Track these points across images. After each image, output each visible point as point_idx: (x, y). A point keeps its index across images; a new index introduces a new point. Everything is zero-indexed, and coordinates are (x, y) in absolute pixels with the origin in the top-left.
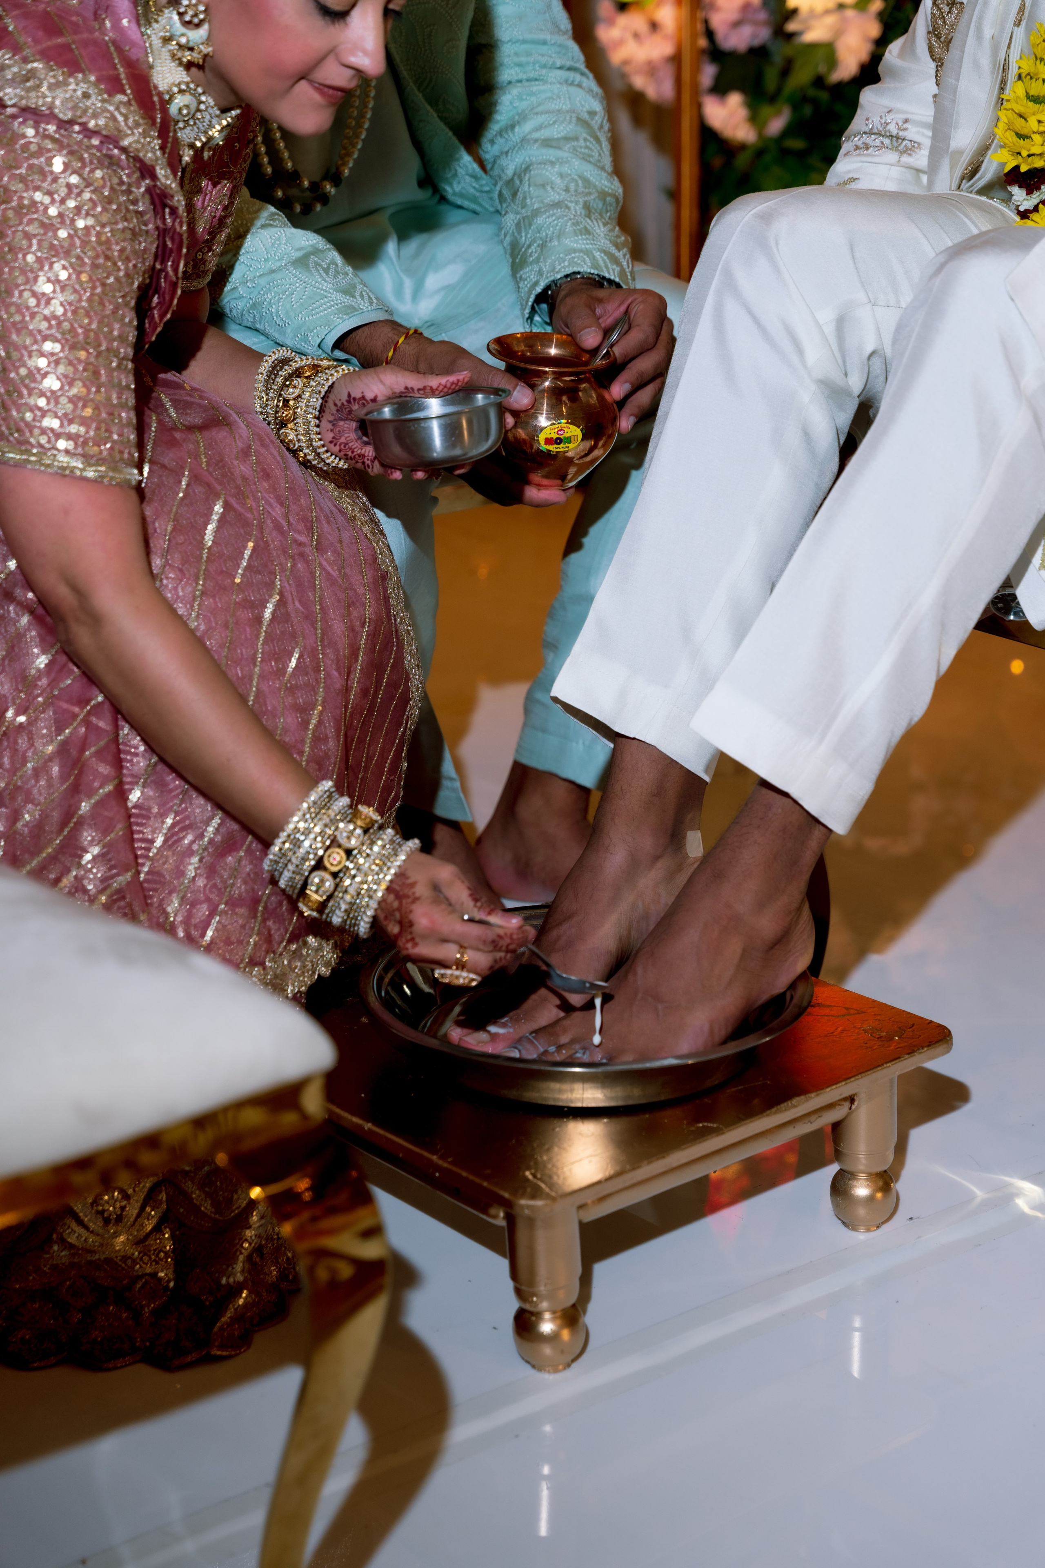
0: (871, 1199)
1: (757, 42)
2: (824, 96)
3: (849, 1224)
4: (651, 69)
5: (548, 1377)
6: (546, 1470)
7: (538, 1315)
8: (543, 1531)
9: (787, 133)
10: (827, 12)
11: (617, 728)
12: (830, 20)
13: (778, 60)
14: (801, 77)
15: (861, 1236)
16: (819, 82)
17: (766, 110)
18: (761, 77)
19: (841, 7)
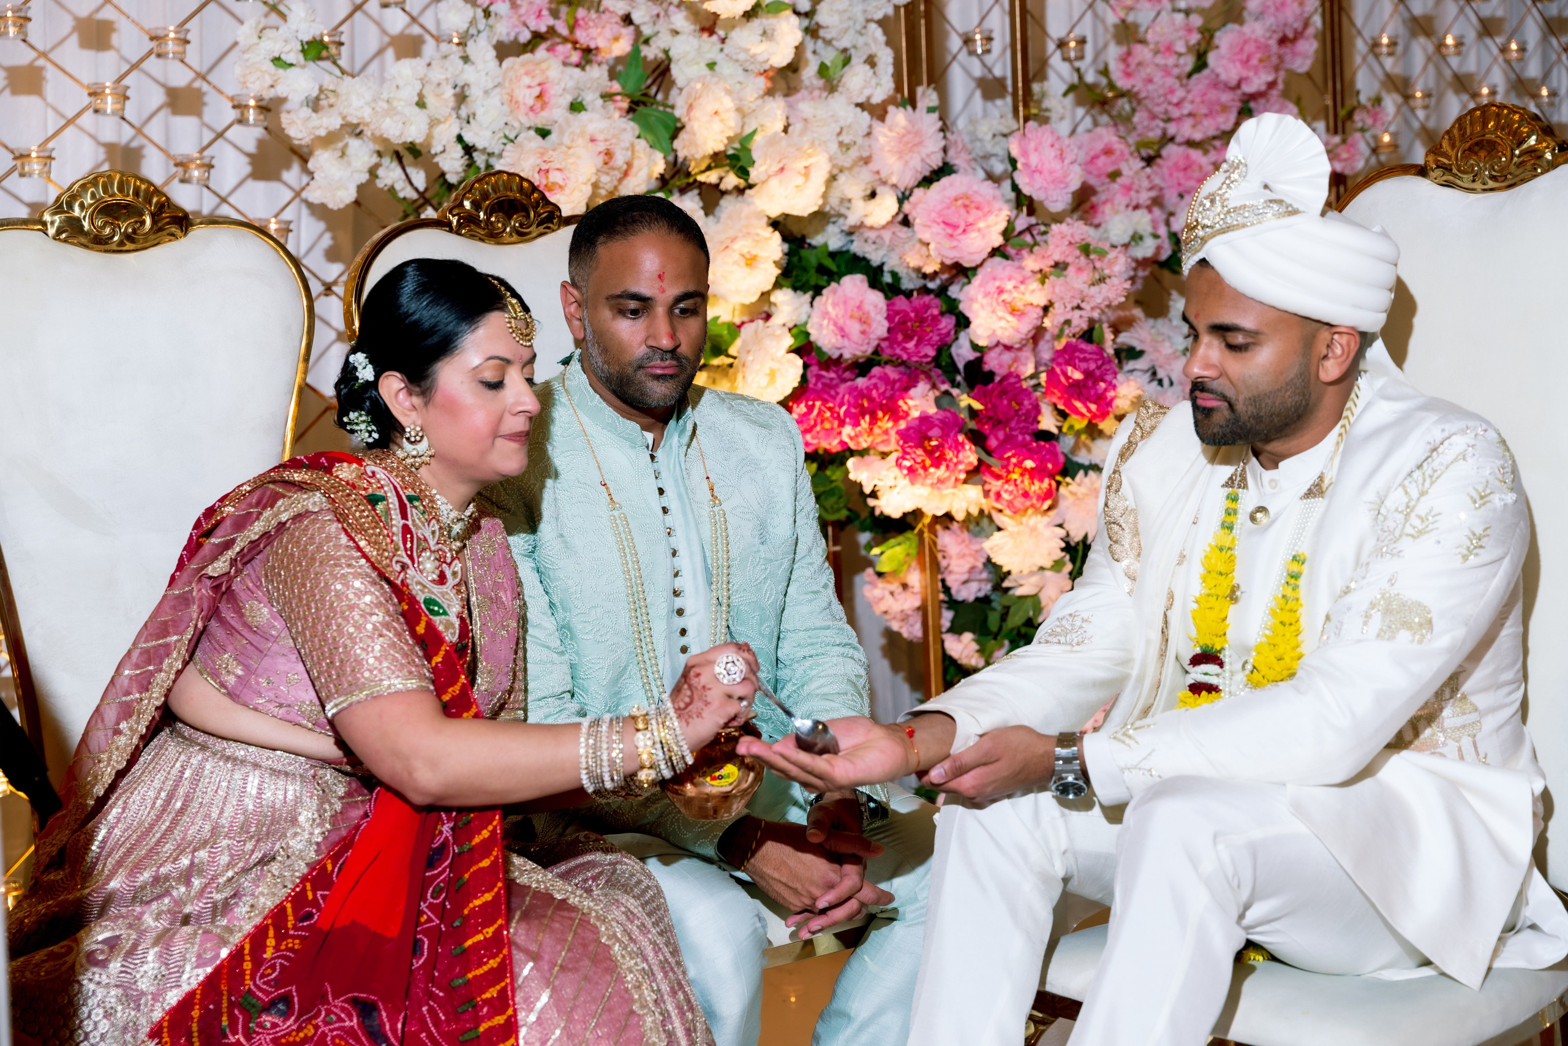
1: (981, 594)
4: (905, 618)
10: (1032, 573)
12: (1034, 579)
13: (997, 606)
14: (1015, 620)
16: (1029, 622)
17: (991, 644)
18: (985, 620)
19: (1042, 569)
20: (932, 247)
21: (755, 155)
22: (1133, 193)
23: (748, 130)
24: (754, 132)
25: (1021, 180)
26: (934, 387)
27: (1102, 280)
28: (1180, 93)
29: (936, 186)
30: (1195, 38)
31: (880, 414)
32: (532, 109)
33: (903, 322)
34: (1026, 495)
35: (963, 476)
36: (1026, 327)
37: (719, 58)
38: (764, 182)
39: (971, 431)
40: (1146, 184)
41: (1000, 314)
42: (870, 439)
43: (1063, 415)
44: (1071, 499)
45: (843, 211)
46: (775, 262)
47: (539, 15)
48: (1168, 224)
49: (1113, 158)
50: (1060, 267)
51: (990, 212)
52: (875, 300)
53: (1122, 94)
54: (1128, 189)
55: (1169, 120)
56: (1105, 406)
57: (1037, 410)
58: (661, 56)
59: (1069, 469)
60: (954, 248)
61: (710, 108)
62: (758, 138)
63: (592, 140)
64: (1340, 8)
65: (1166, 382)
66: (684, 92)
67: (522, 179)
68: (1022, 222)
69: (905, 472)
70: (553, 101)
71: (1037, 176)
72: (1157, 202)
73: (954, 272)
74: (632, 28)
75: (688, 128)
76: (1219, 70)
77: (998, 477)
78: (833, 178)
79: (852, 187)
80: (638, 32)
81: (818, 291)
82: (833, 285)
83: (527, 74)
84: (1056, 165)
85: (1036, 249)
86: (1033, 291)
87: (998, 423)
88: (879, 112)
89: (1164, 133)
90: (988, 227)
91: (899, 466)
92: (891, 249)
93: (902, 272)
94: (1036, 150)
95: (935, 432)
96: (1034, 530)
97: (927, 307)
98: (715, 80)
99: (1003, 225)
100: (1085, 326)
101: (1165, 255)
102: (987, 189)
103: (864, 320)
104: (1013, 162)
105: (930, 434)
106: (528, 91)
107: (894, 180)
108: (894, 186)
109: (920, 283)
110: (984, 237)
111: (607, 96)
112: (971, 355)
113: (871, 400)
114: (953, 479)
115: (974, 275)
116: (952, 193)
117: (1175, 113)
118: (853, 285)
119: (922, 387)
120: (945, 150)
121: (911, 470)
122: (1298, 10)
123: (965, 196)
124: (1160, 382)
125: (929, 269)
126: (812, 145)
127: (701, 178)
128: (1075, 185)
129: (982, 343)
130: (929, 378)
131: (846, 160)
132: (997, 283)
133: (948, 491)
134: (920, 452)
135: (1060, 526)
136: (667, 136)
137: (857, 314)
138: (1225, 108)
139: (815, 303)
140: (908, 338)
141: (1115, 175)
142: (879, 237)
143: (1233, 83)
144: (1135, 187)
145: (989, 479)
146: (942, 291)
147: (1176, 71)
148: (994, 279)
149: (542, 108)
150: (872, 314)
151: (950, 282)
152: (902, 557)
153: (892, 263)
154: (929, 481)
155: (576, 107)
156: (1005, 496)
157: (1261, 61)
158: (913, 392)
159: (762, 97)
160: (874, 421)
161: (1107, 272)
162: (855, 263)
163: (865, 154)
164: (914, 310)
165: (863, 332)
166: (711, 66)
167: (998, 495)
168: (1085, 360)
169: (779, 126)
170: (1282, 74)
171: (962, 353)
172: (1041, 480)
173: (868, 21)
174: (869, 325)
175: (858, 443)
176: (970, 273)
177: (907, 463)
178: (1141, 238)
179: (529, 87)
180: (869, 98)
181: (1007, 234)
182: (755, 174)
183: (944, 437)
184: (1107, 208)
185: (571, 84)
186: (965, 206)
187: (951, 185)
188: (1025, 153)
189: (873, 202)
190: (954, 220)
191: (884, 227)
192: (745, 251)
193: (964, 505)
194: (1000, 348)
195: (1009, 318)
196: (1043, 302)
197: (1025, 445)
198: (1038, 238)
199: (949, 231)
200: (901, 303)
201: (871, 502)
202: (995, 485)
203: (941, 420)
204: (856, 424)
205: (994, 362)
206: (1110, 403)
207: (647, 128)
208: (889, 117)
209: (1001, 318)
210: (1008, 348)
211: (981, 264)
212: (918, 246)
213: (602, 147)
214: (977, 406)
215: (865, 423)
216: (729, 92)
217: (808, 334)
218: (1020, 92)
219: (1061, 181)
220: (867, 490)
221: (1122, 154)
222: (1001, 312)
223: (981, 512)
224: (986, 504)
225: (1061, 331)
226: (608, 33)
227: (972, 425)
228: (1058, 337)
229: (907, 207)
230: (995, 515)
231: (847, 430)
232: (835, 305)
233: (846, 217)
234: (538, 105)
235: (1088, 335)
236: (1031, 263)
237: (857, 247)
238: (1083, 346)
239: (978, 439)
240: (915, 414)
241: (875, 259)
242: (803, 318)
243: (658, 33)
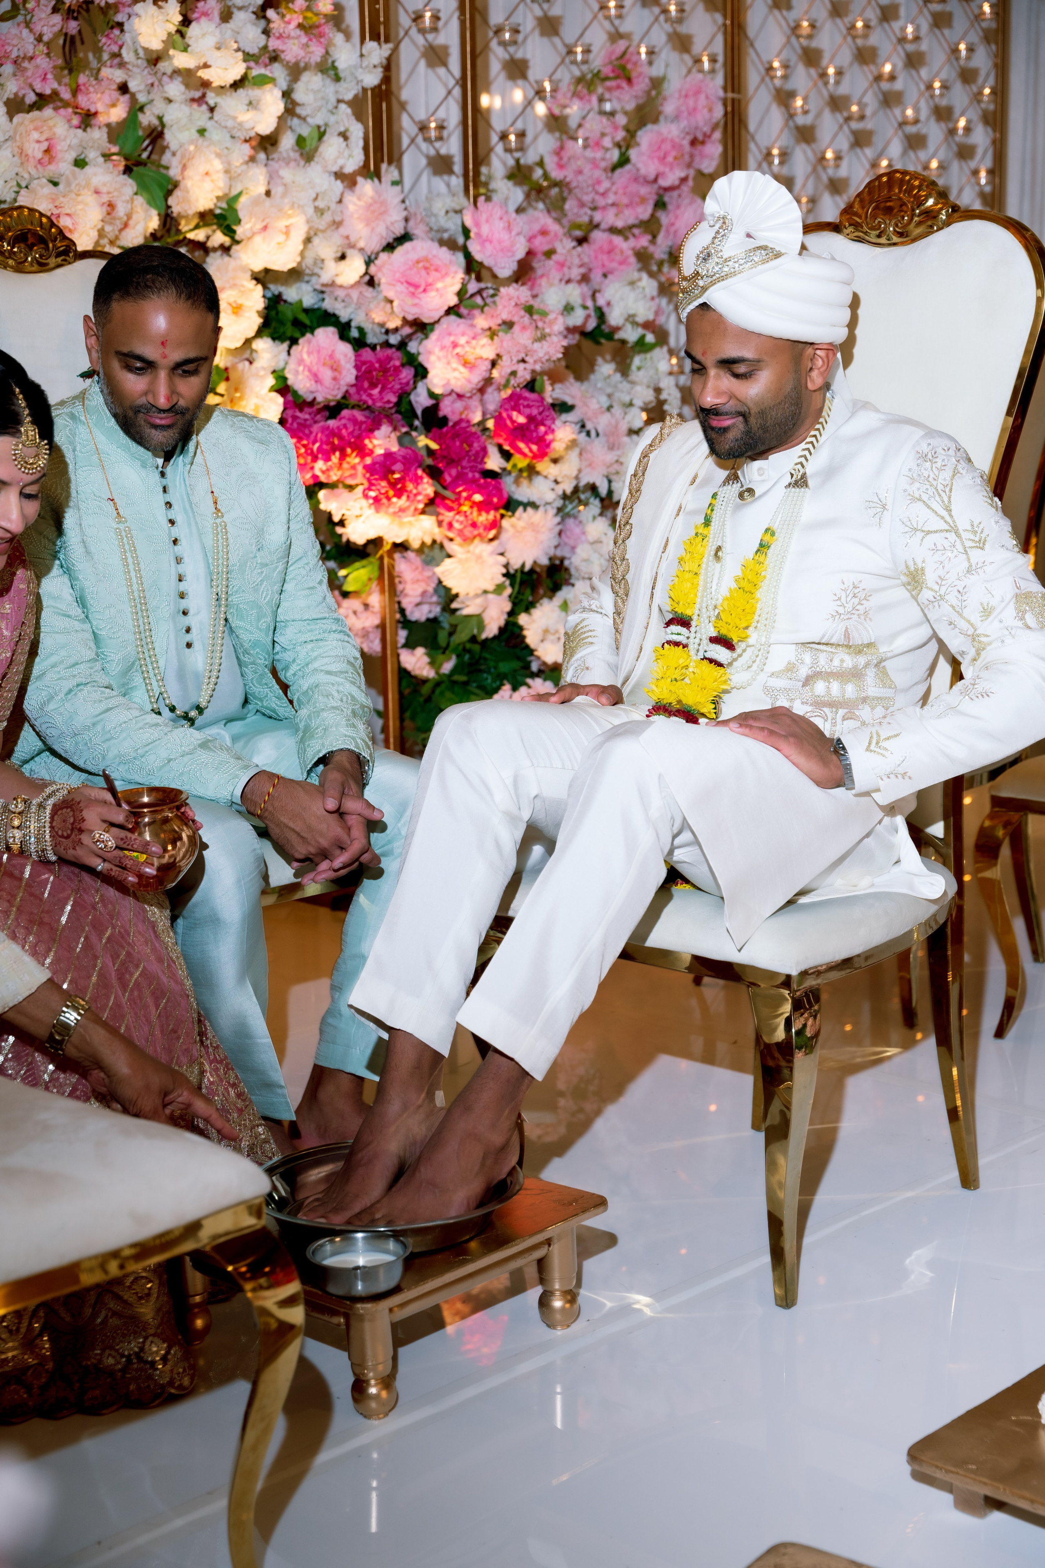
0: (563, 1308)
1: (431, 616)
2: (477, 648)
3: (551, 1325)
4: (366, 634)
5: (375, 1422)
6: (374, 1484)
7: (367, 1382)
8: (374, 1528)
9: (454, 671)
10: (477, 596)
11: (389, 1023)
12: (479, 601)
13: (446, 625)
14: (462, 636)
15: (559, 1332)
16: (473, 639)
17: (441, 657)
18: (435, 637)
19: (485, 592)
20: (395, 304)
21: (241, 215)
22: (565, 269)
23: (234, 192)
24: (240, 194)
25: (474, 248)
26: (395, 429)
27: (543, 337)
28: (606, 184)
29: (400, 250)
30: (620, 135)
31: (349, 450)
32: (40, 162)
33: (369, 371)
34: (474, 525)
35: (421, 506)
36: (476, 378)
37: (209, 125)
38: (249, 238)
39: (429, 467)
40: (576, 261)
41: (454, 365)
42: (339, 473)
43: (506, 456)
44: (511, 531)
45: (316, 270)
46: (258, 312)
47: (44, 79)
48: (593, 297)
49: (548, 238)
50: (509, 325)
51: (447, 274)
52: (345, 350)
53: (556, 184)
54: (561, 265)
55: (594, 209)
56: (543, 448)
57: (484, 451)
58: (156, 122)
59: (510, 505)
60: (415, 305)
61: (202, 169)
62: (243, 199)
63: (97, 192)
64: (740, 121)
65: (593, 433)
66: (178, 154)
67: (42, 215)
68: (473, 287)
69: (371, 501)
70: (60, 156)
71: (487, 244)
72: (585, 279)
73: (414, 328)
74: (127, 96)
75: (182, 185)
76: (640, 165)
77: (450, 509)
78: (308, 240)
79: (325, 249)
80: (133, 99)
81: (294, 341)
82: (308, 335)
83: (36, 129)
84: (505, 236)
85: (486, 309)
86: (483, 346)
87: (452, 462)
88: (349, 180)
89: (591, 221)
90: (445, 287)
91: (366, 496)
92: (359, 306)
93: (367, 327)
94: (487, 221)
95: (398, 466)
96: (479, 557)
97: (389, 359)
98: (206, 143)
99: (457, 287)
100: (528, 377)
101: (591, 325)
102: (444, 254)
103: (335, 368)
104: (466, 232)
105: (394, 468)
106: (37, 146)
107: (361, 244)
108: (361, 250)
109: (383, 338)
110: (441, 296)
111: (107, 156)
112: (428, 402)
113: (341, 438)
114: (412, 508)
115: (432, 330)
116: (414, 256)
117: (601, 202)
118: (326, 336)
119: (385, 429)
120: (407, 220)
121: (376, 500)
122: (707, 116)
123: (426, 259)
124: (588, 434)
125: (391, 325)
126: (292, 206)
127: (191, 236)
128: (520, 254)
129: (438, 391)
130: (391, 422)
131: (322, 223)
132: (452, 338)
133: (407, 519)
134: (384, 483)
135: (502, 554)
136: (160, 194)
137: (329, 362)
138: (643, 200)
139: (292, 351)
140: (373, 386)
141: (549, 253)
142: (348, 295)
143: (652, 177)
144: (568, 264)
145: (442, 511)
146: (402, 345)
147: (603, 164)
148: (450, 334)
149: (50, 163)
150: (343, 362)
151: (410, 337)
152: (365, 578)
153: (359, 319)
154: (391, 510)
155: (80, 163)
156: (456, 525)
157: (675, 158)
158: (377, 433)
159: (247, 163)
160: (343, 457)
161: (547, 330)
162: (327, 318)
163: (338, 219)
164: (379, 361)
165: (335, 379)
166: (202, 132)
167: (450, 526)
168: (528, 406)
169: (262, 189)
170: (692, 173)
171: (420, 399)
172: (488, 512)
173: (339, 101)
174: (340, 373)
175: (329, 476)
176: (428, 328)
177: (372, 494)
178: (572, 309)
179: (38, 142)
180: (341, 168)
181: (460, 294)
182: (241, 231)
183: (406, 471)
184: (544, 282)
185: (75, 141)
186: (426, 268)
187: (414, 249)
188: (477, 224)
189: (343, 263)
190: (416, 280)
191: (352, 286)
192: (232, 300)
193: (420, 534)
194: (454, 396)
195: (462, 369)
196: (492, 356)
197: (474, 481)
198: (489, 300)
199: (412, 289)
200: (367, 354)
201: (339, 530)
202: (448, 516)
203: (404, 457)
204: (327, 459)
205: (448, 409)
206: (548, 445)
207: (143, 187)
208: (358, 188)
209: (455, 370)
210: (460, 396)
211: (438, 321)
212: (383, 304)
213: (105, 199)
214: (434, 446)
215: (335, 458)
216: (218, 156)
217: (285, 379)
218: (471, 174)
219: (508, 250)
220: (336, 519)
221: (556, 235)
222: (455, 365)
223: (434, 542)
224: (438, 533)
225: (508, 381)
226: (107, 99)
227: (429, 461)
228: (506, 385)
229: (373, 269)
230: (447, 544)
231: (320, 465)
232: (309, 353)
233: (319, 276)
234: (46, 159)
235: (531, 385)
236: (481, 322)
237: (328, 305)
238: (527, 394)
239: (434, 473)
240: (380, 451)
241: (344, 315)
242: (281, 365)
243: (152, 101)
